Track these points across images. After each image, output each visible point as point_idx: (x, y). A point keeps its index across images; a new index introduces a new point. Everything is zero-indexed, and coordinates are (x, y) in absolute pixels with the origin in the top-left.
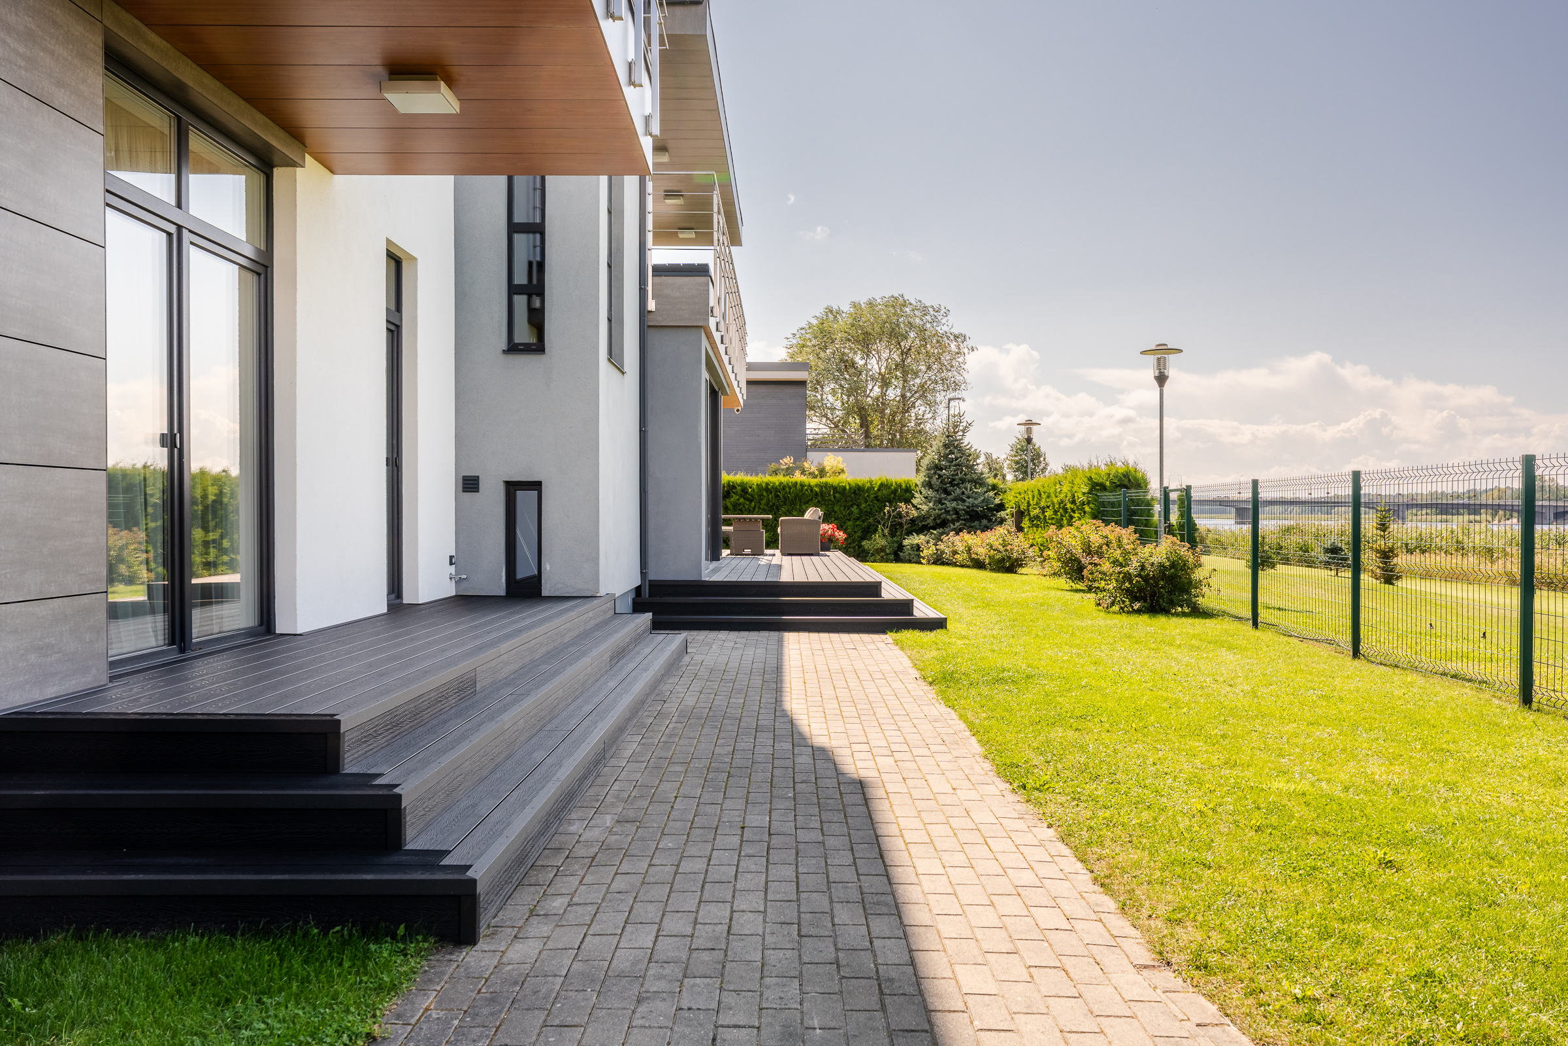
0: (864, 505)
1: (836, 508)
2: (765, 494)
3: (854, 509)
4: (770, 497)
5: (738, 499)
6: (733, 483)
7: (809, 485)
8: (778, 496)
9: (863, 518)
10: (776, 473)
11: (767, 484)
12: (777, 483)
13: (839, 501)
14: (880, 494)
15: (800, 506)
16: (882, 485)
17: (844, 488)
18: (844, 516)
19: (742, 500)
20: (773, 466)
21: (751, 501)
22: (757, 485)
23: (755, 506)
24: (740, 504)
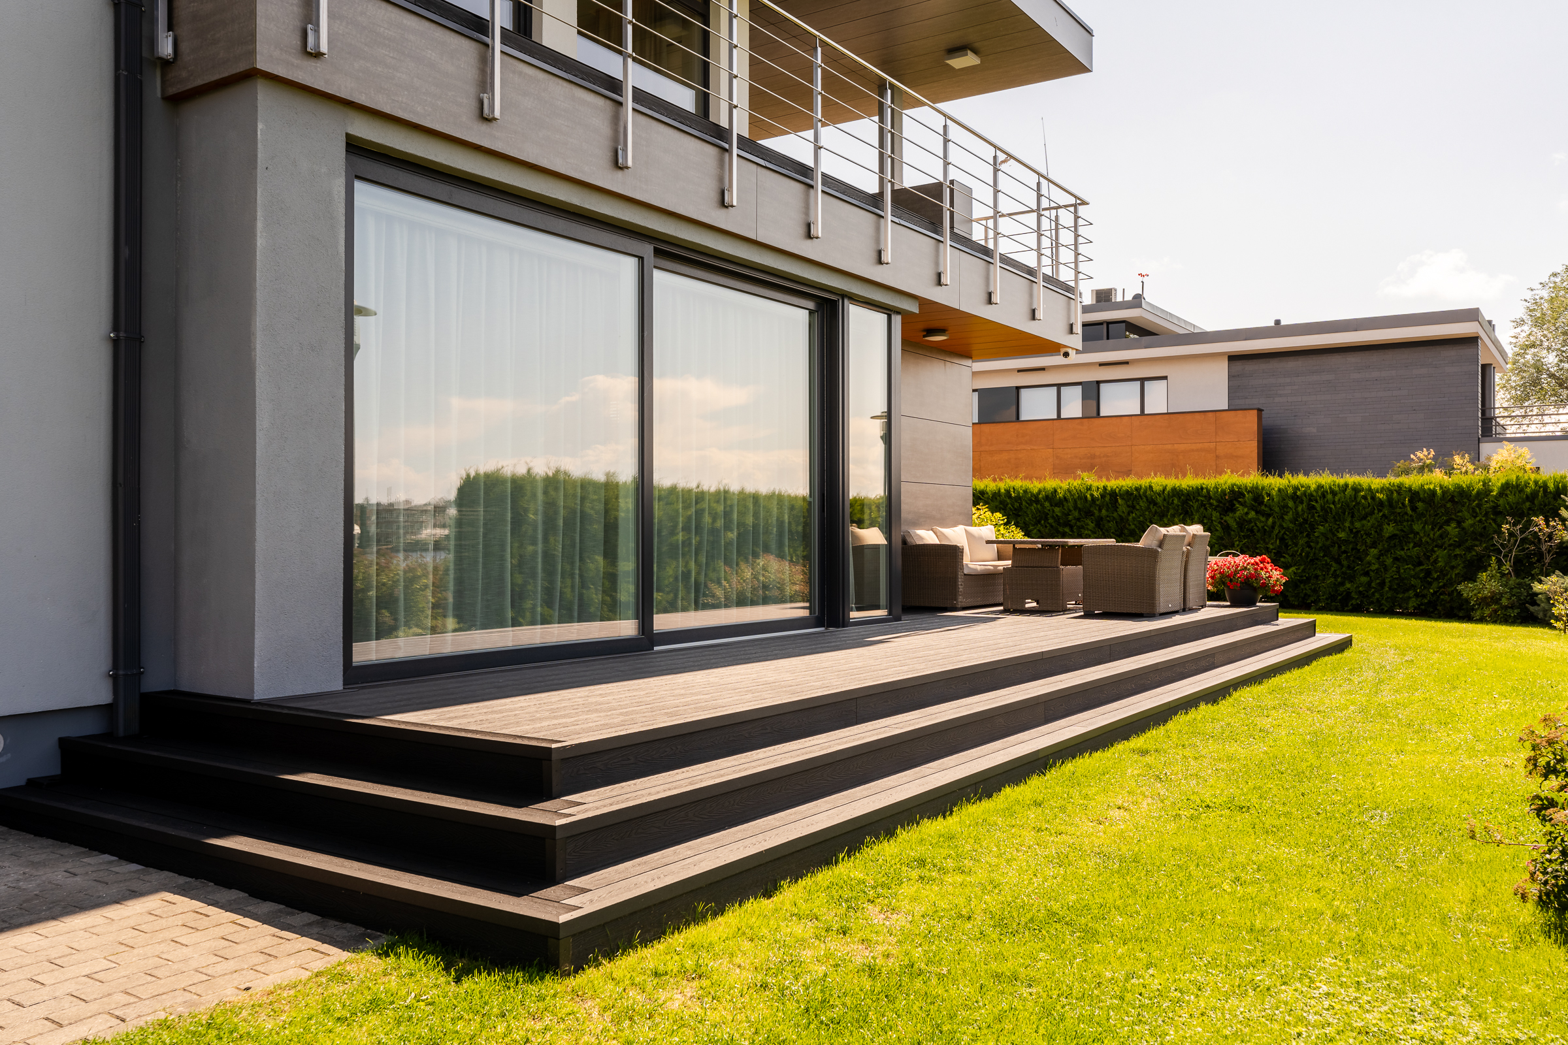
0: (1470, 522)
1: (1417, 527)
2: (1291, 504)
3: (1452, 529)
4: (1300, 509)
5: (1247, 514)
6: (1239, 488)
7: (1370, 489)
8: (1314, 507)
9: (1469, 543)
10: (1407, 472)
11: (1296, 488)
12: (1313, 487)
13: (1423, 515)
14: (1501, 501)
15: (1352, 523)
16: (1506, 486)
17: (1433, 492)
18: (1433, 540)
19: (1252, 514)
20: (1401, 464)
21: (1268, 516)
22: (1280, 490)
23: (1274, 523)
24: (1250, 521)
